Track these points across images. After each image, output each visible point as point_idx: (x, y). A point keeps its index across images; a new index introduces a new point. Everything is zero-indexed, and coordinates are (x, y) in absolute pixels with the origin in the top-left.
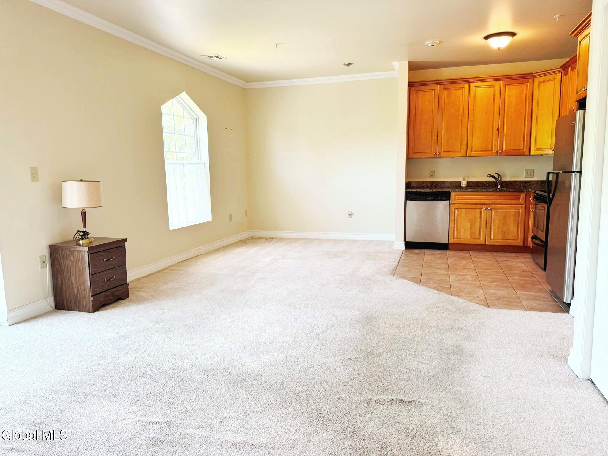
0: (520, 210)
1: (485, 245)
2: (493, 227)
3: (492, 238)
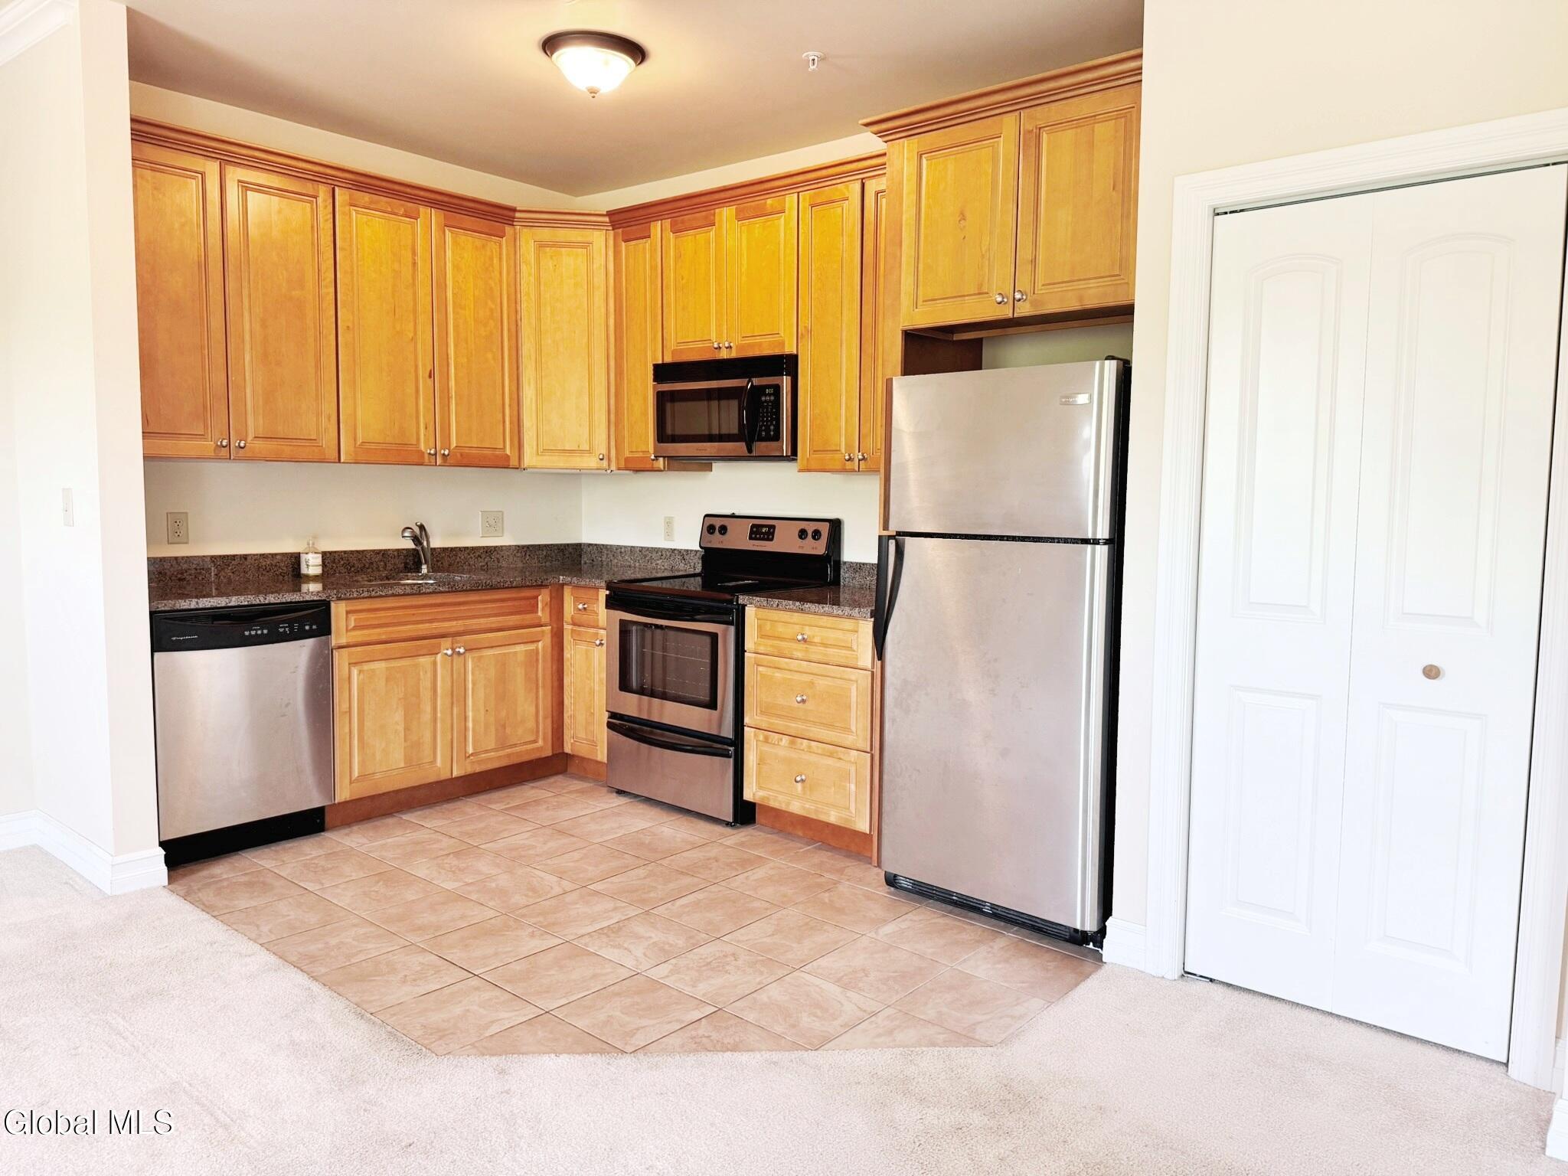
0: (540, 644)
1: (452, 779)
2: (470, 714)
3: (470, 750)
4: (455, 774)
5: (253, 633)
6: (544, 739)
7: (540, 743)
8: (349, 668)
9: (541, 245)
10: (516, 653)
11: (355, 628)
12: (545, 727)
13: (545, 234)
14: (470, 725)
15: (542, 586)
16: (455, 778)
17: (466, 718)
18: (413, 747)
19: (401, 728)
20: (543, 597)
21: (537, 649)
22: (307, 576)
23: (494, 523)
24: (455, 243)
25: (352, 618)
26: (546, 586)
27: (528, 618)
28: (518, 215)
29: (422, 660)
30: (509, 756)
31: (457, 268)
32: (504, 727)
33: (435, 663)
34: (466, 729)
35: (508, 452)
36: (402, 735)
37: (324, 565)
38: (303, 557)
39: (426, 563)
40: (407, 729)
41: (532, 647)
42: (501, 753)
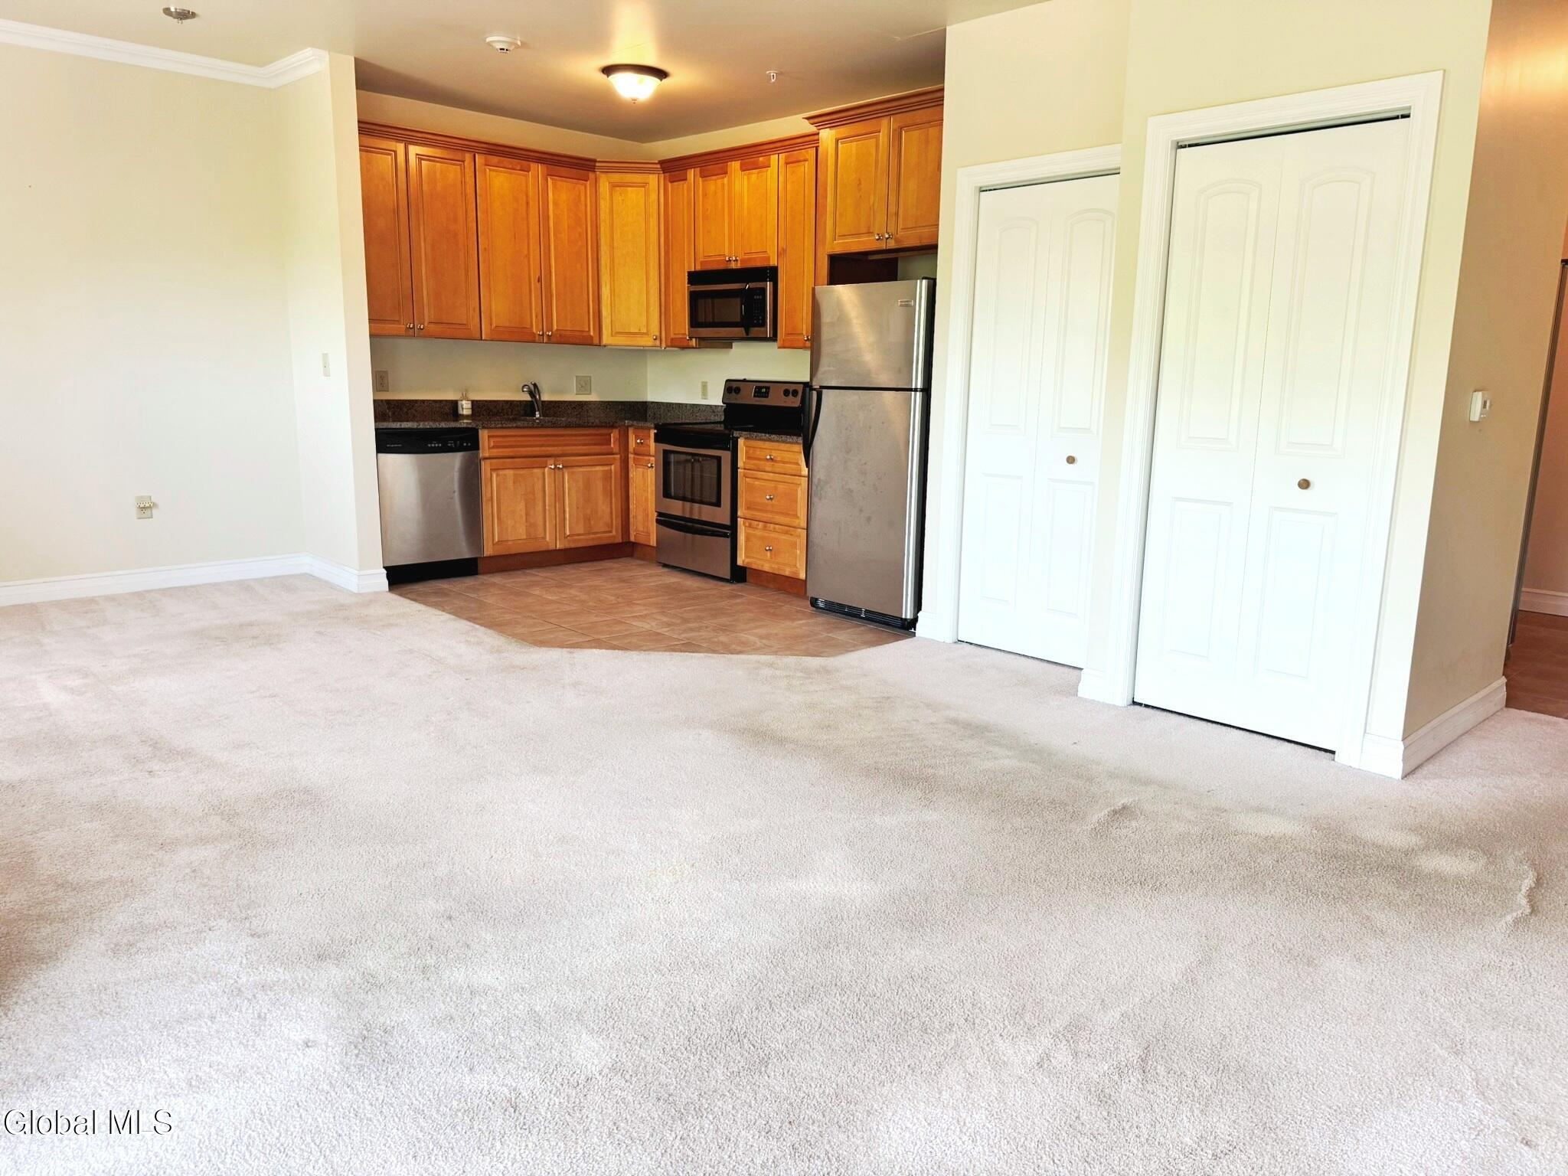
0: (613, 467)
1: (556, 550)
2: (567, 509)
3: (568, 533)
4: (558, 547)
5: (433, 445)
6: (616, 530)
7: (614, 533)
8: (491, 474)
9: (614, 186)
10: (596, 471)
11: (493, 447)
12: (617, 522)
13: (616, 177)
14: (567, 516)
15: (613, 427)
16: (559, 550)
17: (564, 511)
18: (531, 525)
19: (523, 513)
20: (614, 435)
21: (611, 470)
22: (463, 415)
23: (584, 385)
24: (554, 186)
25: (492, 440)
26: (616, 427)
27: (603, 448)
28: (597, 164)
29: (536, 470)
30: (593, 539)
31: (556, 204)
32: (589, 520)
33: (544, 474)
34: (564, 519)
35: (592, 334)
36: (524, 518)
37: (473, 408)
38: (460, 403)
39: (538, 410)
40: (527, 514)
41: (606, 468)
42: (587, 537)
